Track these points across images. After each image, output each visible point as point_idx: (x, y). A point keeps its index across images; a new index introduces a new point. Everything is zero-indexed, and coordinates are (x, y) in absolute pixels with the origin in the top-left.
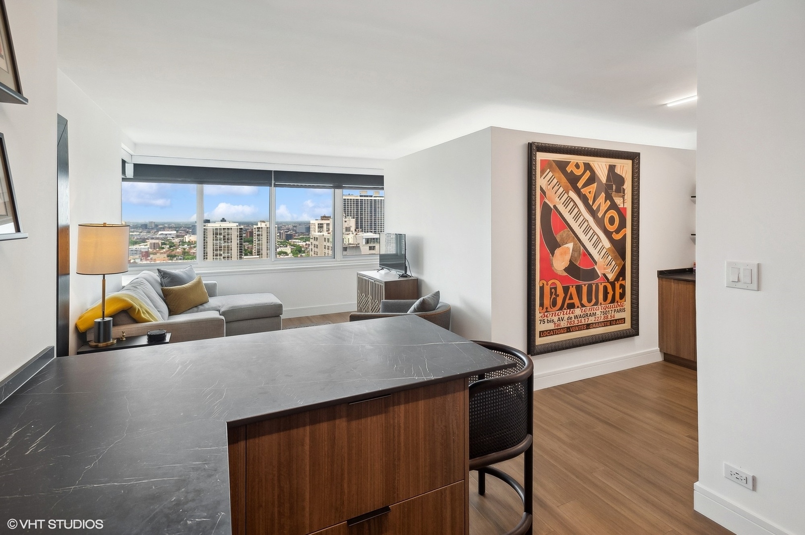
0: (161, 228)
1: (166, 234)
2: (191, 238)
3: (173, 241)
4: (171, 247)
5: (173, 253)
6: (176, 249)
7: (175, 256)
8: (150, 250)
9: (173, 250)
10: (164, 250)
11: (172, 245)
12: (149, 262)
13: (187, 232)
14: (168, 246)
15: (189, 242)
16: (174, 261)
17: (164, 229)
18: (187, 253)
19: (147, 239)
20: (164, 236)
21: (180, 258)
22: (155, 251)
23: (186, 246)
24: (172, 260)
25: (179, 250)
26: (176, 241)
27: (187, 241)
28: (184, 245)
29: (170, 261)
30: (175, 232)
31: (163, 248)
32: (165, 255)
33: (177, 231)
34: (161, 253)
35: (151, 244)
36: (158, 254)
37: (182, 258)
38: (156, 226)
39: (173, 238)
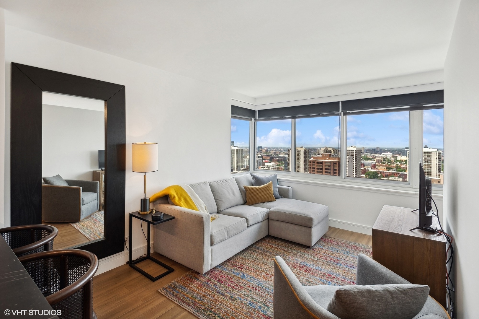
0: (383, 151)
1: (386, 155)
2: (402, 158)
3: (390, 159)
4: (388, 162)
5: (390, 166)
6: (392, 164)
7: (391, 168)
8: (376, 163)
9: (390, 165)
10: (385, 164)
11: (390, 162)
12: (375, 171)
13: (400, 154)
14: (387, 162)
15: (401, 160)
16: (390, 171)
17: (385, 152)
18: (399, 167)
19: (375, 157)
20: (385, 156)
21: (394, 170)
22: (379, 164)
23: (398, 163)
24: (389, 171)
25: (394, 165)
26: (392, 159)
27: (399, 159)
28: (397, 162)
29: (388, 171)
30: (392, 154)
31: (384, 163)
32: (385, 167)
33: (393, 154)
34: (383, 166)
35: (377, 160)
36: (381, 167)
37: (395, 170)
38: (381, 150)
39: (390, 157)
